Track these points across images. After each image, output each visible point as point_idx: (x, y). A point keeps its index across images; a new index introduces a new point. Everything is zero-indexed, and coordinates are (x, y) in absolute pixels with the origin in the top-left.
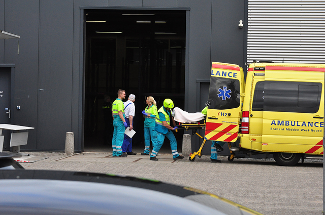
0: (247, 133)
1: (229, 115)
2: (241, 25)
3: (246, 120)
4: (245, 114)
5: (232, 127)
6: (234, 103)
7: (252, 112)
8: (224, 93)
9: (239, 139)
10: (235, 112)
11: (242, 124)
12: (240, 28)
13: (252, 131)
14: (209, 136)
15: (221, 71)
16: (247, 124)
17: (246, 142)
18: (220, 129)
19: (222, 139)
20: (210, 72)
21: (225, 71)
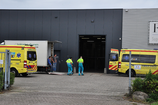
0: (120, 68)
1: (115, 63)
2: (120, 39)
3: (120, 64)
4: (119, 63)
5: (116, 66)
6: (117, 60)
7: (122, 62)
8: (114, 57)
9: (118, 69)
10: (117, 62)
11: (119, 65)
12: (120, 40)
14: (110, 69)
15: (113, 51)
16: (120, 66)
17: (120, 70)
18: (113, 67)
19: (113, 69)
20: (110, 51)
21: (114, 51)
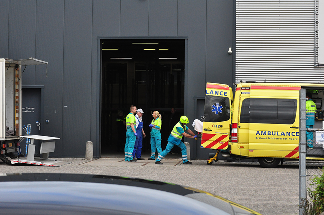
0: (236, 141)
1: (221, 126)
2: (230, 51)
3: (235, 131)
4: (234, 126)
5: (223, 137)
6: (225, 116)
7: (240, 124)
8: (217, 108)
9: (230, 147)
10: (226, 124)
11: (231, 134)
12: (230, 54)
13: (240, 140)
14: (204, 145)
15: (214, 90)
16: (236, 134)
17: (235, 149)
18: (214, 139)
19: (215, 147)
20: (205, 91)
21: (217, 90)
